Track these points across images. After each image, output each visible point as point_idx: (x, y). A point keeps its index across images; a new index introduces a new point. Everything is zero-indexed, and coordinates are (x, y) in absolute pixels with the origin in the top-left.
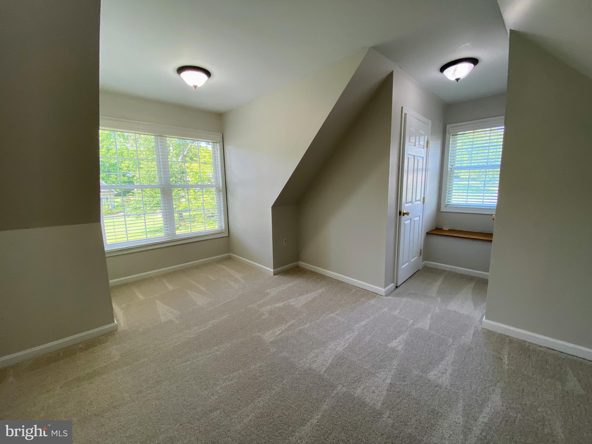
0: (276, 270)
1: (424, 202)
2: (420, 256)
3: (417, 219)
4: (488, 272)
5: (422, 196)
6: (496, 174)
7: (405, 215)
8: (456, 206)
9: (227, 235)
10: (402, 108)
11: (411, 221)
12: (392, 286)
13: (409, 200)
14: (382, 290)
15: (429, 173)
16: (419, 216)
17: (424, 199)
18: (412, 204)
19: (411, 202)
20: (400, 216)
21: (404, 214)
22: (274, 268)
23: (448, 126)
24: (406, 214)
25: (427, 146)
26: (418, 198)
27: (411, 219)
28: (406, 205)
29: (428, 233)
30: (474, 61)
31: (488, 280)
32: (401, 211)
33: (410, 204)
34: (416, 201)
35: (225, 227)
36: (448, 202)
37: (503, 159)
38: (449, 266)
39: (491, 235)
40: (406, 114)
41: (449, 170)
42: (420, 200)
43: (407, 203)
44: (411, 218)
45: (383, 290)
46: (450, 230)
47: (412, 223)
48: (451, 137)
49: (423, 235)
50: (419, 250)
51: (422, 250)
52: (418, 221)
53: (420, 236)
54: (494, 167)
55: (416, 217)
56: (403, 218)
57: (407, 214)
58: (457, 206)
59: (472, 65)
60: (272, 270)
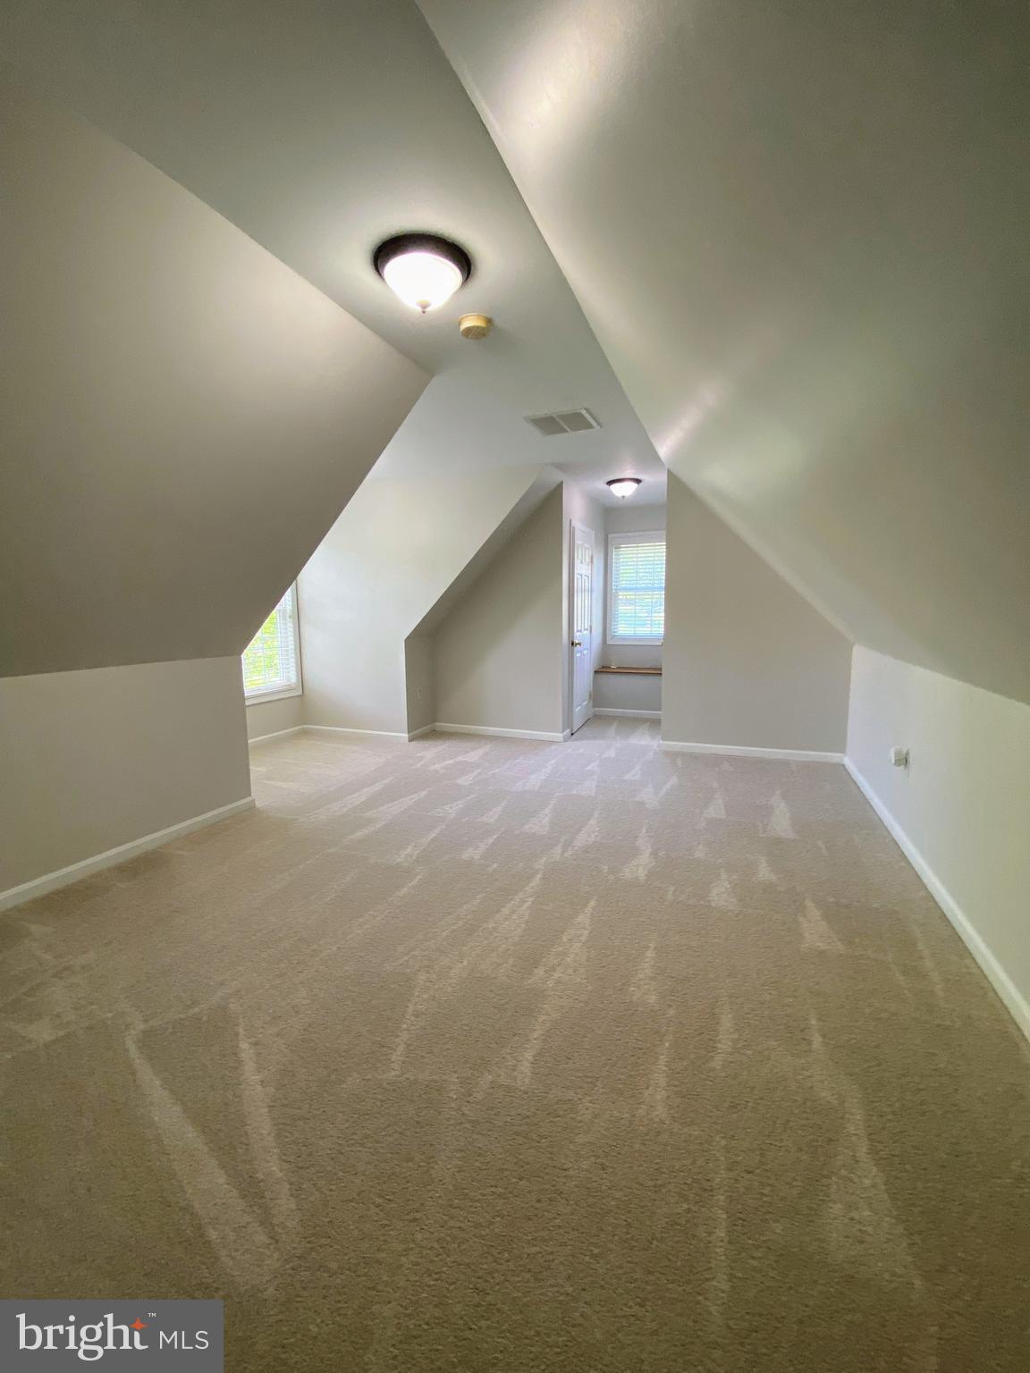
0: (412, 734)
1: (591, 632)
2: (590, 700)
3: (586, 652)
4: (660, 710)
5: (590, 624)
6: (660, 596)
9: (300, 693)
10: (571, 521)
11: (582, 654)
12: (568, 731)
13: (580, 627)
14: (559, 736)
15: (594, 594)
16: (588, 649)
17: (591, 627)
18: (582, 633)
19: (581, 631)
20: (573, 647)
21: (576, 645)
22: (408, 733)
23: (610, 536)
25: (592, 562)
26: (587, 626)
27: (582, 652)
28: (577, 633)
29: (596, 672)
30: (638, 481)
31: (660, 720)
32: (574, 641)
34: (585, 629)
35: (298, 679)
36: (614, 632)
37: (667, 580)
38: (620, 710)
39: (661, 669)
40: (574, 528)
41: (614, 591)
42: (588, 629)
43: (578, 630)
45: (561, 735)
46: (618, 668)
47: (583, 657)
48: (614, 550)
49: (592, 673)
50: (589, 693)
51: (592, 692)
52: (588, 655)
53: (589, 676)
54: (660, 589)
55: (586, 649)
56: (575, 649)
57: (579, 644)
58: (624, 638)
59: (636, 485)
60: (407, 735)
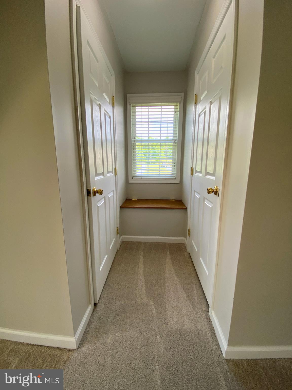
1: (116, 174)
2: (117, 235)
3: (111, 195)
5: (114, 167)
7: (97, 194)
8: (141, 177)
11: (105, 200)
13: (100, 170)
16: (113, 191)
17: (115, 170)
18: (104, 177)
19: (103, 174)
20: (89, 197)
21: (95, 193)
24: (97, 192)
26: (110, 169)
27: (104, 198)
28: (97, 178)
29: (121, 207)
32: (90, 189)
33: (101, 177)
34: (108, 172)
36: (134, 174)
41: (132, 142)
42: (112, 172)
43: (97, 175)
44: (105, 196)
45: (73, 340)
46: (138, 201)
47: (107, 202)
48: (131, 108)
50: (116, 229)
51: (119, 227)
52: (113, 197)
53: (115, 214)
55: (109, 193)
56: (94, 199)
57: (100, 192)
